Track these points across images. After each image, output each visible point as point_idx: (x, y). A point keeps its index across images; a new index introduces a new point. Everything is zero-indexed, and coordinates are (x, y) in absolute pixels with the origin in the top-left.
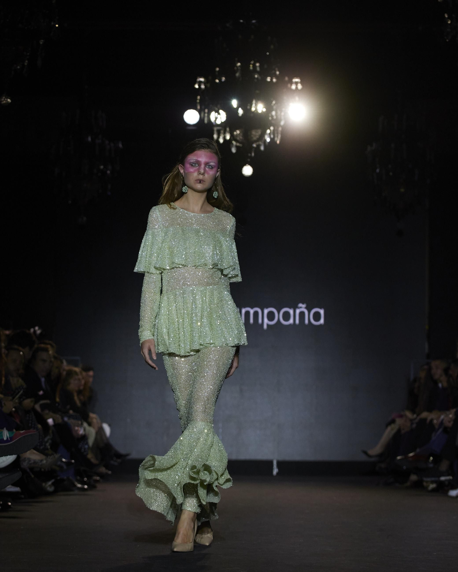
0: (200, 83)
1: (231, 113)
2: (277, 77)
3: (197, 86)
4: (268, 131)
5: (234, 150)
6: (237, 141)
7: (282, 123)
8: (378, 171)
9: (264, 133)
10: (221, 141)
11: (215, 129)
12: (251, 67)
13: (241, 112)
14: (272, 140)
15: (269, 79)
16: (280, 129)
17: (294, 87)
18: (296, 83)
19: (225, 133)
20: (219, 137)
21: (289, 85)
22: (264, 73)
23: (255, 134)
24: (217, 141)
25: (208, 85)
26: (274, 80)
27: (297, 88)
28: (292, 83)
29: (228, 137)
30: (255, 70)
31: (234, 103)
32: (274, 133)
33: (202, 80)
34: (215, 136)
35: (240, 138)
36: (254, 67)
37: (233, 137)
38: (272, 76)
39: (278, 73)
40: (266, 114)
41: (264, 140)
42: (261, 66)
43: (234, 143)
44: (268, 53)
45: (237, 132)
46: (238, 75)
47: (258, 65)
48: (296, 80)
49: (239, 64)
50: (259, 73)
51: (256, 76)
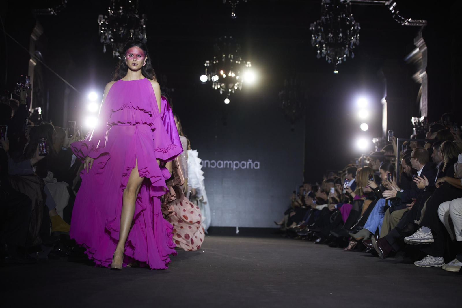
0: (207, 63)
1: (221, 77)
2: (240, 61)
3: (206, 65)
4: (236, 85)
5: (221, 92)
6: (223, 88)
7: (242, 81)
8: (284, 103)
9: (234, 85)
10: (216, 88)
11: (213, 84)
12: (229, 57)
13: (224, 76)
14: (238, 88)
15: (237, 62)
16: (241, 84)
17: (247, 66)
18: (249, 64)
19: (217, 85)
20: (215, 87)
21: (245, 65)
22: (235, 59)
23: (231, 85)
24: (214, 88)
25: (211, 64)
26: (239, 63)
27: (249, 66)
28: (246, 64)
29: (219, 87)
30: (231, 58)
31: (222, 72)
32: (238, 85)
33: (208, 62)
34: (213, 86)
35: (224, 87)
36: (231, 57)
37: (221, 87)
38: (238, 61)
39: (241, 59)
40: (235, 77)
41: (235, 89)
42: (233, 57)
43: (221, 89)
44: (237, 51)
45: (223, 85)
46: (223, 60)
47: (232, 56)
48: (249, 63)
49: (224, 56)
50: (233, 59)
51: (231, 61)
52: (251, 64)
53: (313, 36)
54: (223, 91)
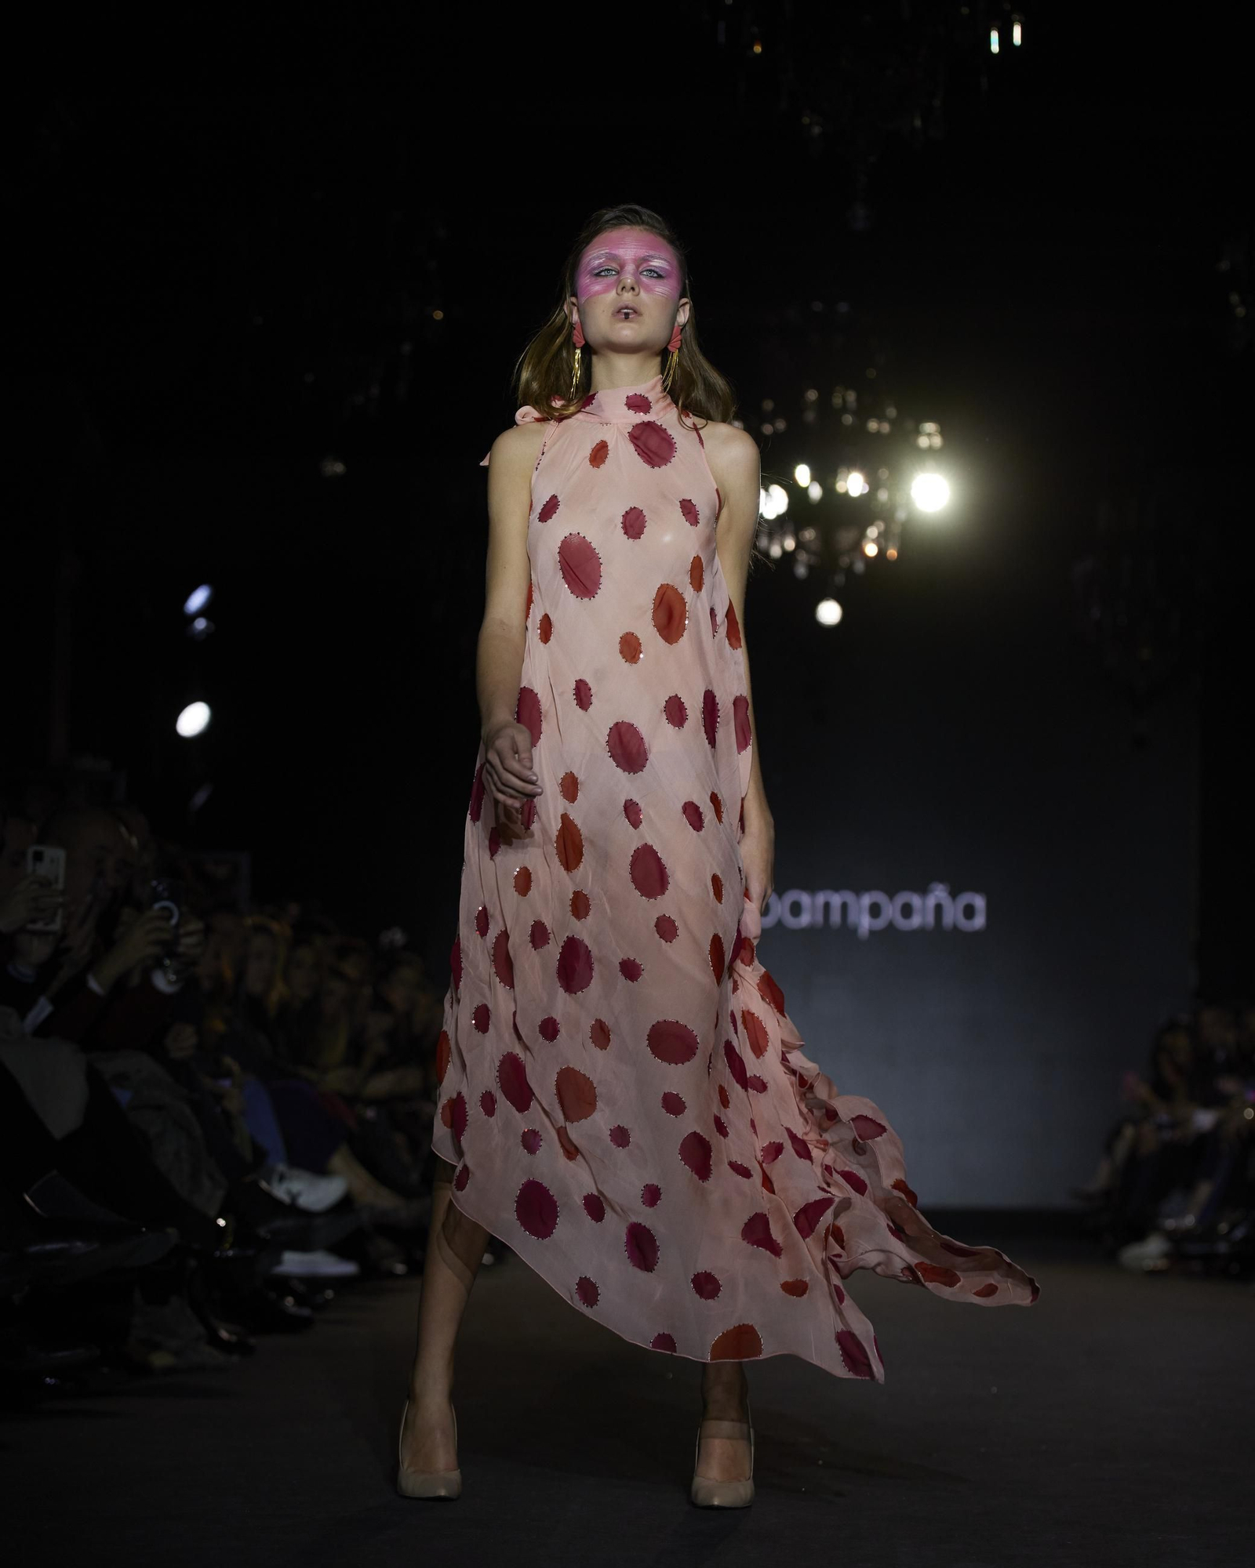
1: (797, 495)
2: (892, 422)
4: (873, 532)
5: (801, 571)
6: (808, 551)
7: (901, 515)
9: (861, 537)
10: (776, 551)
12: (837, 401)
13: (816, 492)
14: (882, 553)
15: (873, 426)
16: (898, 527)
17: (923, 442)
18: (929, 435)
19: (783, 535)
20: (770, 546)
21: (914, 438)
22: (864, 412)
23: (845, 537)
24: (768, 553)
27: (929, 444)
28: (918, 432)
29: (790, 544)
30: (844, 409)
31: (803, 474)
32: (882, 536)
34: (764, 542)
35: (815, 546)
36: (844, 400)
37: (799, 545)
38: (881, 418)
39: (892, 412)
40: (867, 499)
41: (863, 553)
42: (859, 399)
43: (803, 557)
44: (872, 373)
45: (809, 534)
46: (810, 416)
47: (852, 397)
48: (930, 427)
49: (812, 395)
50: (855, 413)
51: (848, 419)
52: (943, 432)
53: (1235, 298)
54: (811, 568)
